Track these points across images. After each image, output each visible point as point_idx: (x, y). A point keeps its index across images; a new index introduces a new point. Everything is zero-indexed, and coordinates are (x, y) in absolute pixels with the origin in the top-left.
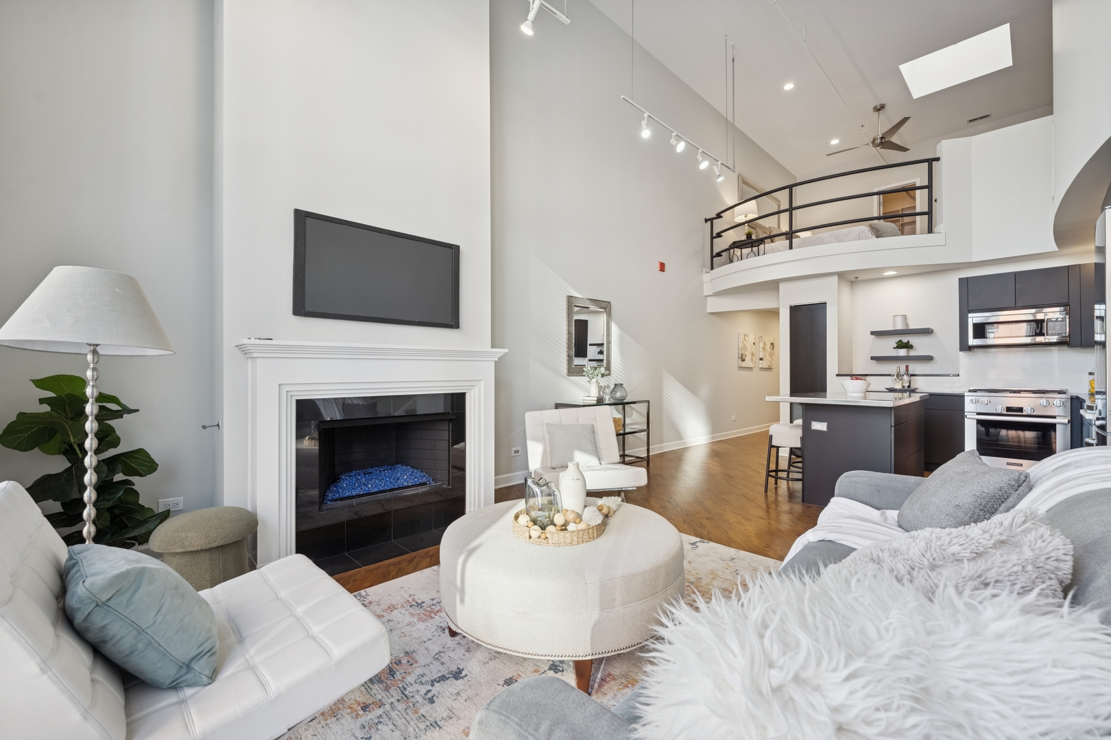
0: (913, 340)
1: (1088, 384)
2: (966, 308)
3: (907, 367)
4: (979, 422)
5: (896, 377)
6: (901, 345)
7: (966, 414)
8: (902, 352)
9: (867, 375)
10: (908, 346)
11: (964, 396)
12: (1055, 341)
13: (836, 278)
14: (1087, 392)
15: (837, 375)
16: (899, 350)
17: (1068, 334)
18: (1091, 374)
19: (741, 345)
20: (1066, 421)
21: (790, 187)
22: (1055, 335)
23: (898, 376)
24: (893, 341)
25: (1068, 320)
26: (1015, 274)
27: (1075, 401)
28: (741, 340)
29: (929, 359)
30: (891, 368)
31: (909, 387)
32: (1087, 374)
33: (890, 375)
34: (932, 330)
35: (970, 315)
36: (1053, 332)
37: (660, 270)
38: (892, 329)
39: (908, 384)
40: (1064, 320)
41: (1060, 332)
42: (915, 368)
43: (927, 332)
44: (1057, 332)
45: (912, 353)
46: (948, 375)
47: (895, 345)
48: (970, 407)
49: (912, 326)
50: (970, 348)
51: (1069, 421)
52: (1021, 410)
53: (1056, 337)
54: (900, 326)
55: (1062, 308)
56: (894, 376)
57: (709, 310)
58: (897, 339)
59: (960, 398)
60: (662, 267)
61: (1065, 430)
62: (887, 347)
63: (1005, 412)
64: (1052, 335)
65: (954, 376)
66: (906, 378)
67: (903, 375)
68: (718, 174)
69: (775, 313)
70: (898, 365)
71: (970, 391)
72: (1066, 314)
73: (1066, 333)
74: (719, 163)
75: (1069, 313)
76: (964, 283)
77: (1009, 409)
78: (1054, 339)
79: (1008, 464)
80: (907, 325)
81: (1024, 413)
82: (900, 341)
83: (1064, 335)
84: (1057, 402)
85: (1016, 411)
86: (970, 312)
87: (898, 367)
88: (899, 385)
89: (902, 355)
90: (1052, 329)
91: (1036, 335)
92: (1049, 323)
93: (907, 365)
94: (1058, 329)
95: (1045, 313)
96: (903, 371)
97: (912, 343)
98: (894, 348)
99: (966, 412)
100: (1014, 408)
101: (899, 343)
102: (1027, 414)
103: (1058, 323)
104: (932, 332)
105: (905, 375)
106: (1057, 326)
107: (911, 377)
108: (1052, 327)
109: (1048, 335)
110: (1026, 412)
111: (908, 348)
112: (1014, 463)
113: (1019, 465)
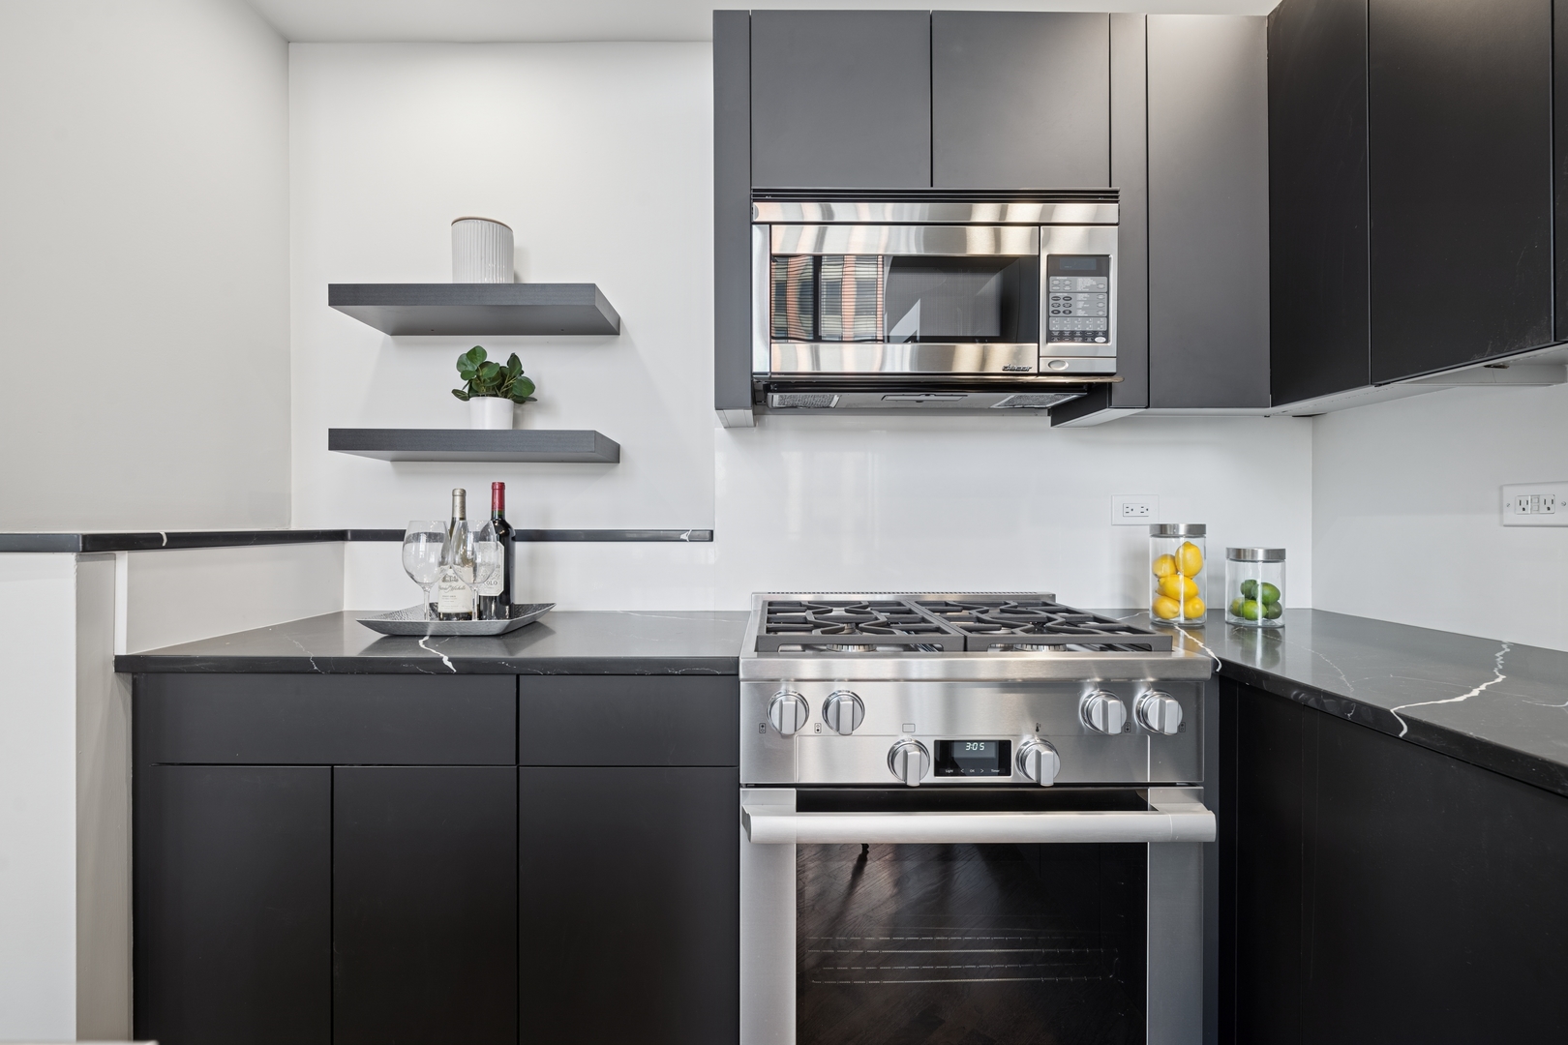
3: (500, 489)
7: (745, 800)
8: (490, 414)
9: (339, 536)
10: (508, 383)
11: (737, 676)
16: (474, 399)
31: (506, 596)
33: (397, 535)
35: (765, 211)
36: (1066, 325)
41: (1090, 327)
42: (544, 496)
44: (1078, 326)
45: (538, 422)
51: (1214, 826)
52: (999, 757)
56: (416, 537)
59: (727, 671)
65: (695, 537)
67: (478, 536)
70: (459, 484)
77: (947, 755)
80: (516, 277)
82: (475, 354)
85: (979, 765)
86: (762, 195)
87: (458, 493)
88: (455, 592)
89: (488, 427)
90: (1061, 309)
91: (1004, 337)
92: (1056, 280)
93: (498, 480)
94: (1080, 313)
95: (1039, 225)
96: (480, 514)
97: (529, 371)
98: (456, 392)
99: (747, 786)
100: (969, 746)
101: (470, 368)
102: (1024, 780)
103: (1084, 282)
104: (613, 324)
105: (482, 536)
106: (1081, 296)
107: (520, 548)
108: (1062, 302)
109: (1050, 338)
110: (1028, 766)
111: (516, 399)
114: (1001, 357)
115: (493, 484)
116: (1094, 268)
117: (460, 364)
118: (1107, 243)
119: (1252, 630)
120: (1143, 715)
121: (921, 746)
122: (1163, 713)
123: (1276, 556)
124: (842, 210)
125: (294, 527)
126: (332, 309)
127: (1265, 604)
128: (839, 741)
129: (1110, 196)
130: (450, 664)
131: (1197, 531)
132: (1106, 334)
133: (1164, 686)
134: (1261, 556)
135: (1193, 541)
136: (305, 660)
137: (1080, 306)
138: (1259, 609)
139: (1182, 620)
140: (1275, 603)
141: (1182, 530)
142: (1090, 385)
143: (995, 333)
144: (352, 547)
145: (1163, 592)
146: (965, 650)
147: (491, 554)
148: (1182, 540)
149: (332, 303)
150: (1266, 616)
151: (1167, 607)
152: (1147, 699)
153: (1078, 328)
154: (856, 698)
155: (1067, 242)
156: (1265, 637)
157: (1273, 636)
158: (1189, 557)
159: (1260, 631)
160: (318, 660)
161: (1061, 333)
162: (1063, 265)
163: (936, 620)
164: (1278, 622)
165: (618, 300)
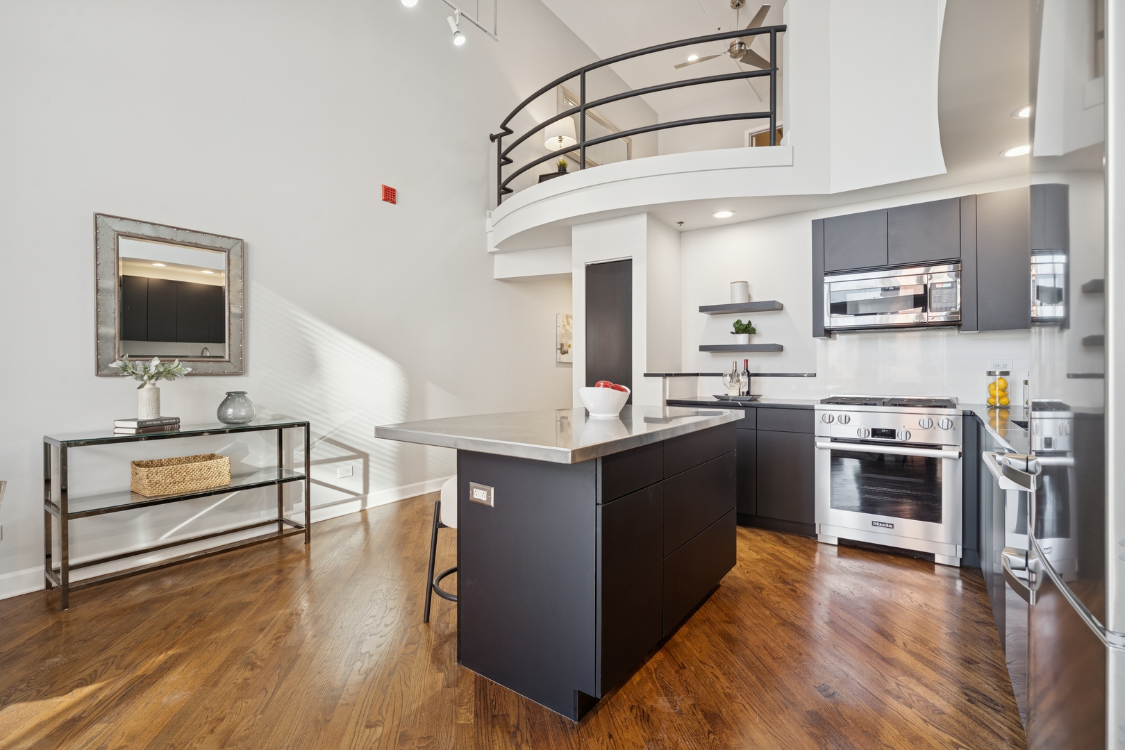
0: (757, 320)
1: (986, 389)
2: (822, 270)
3: (747, 361)
5: (729, 377)
6: (740, 328)
7: (816, 439)
8: (742, 339)
9: (697, 375)
10: (747, 329)
11: (815, 409)
12: (942, 319)
13: (643, 219)
14: (985, 403)
15: (646, 375)
16: (737, 335)
17: (959, 307)
18: (990, 373)
19: (560, 331)
20: (956, 454)
21: (582, 72)
22: (941, 310)
23: (732, 376)
24: (728, 322)
25: (959, 286)
26: (888, 212)
27: (969, 419)
28: (560, 323)
29: (778, 349)
30: (725, 363)
31: (748, 393)
32: (986, 374)
33: (720, 375)
34: (782, 305)
35: (827, 279)
36: (939, 305)
37: (385, 200)
38: (729, 302)
39: (745, 390)
40: (954, 284)
41: (949, 305)
42: (758, 363)
43: (773, 307)
44: (944, 306)
45: (756, 341)
46: (801, 376)
47: (733, 328)
48: (820, 428)
49: (756, 299)
50: (829, 333)
51: (960, 453)
52: (892, 433)
53: (944, 313)
54: (739, 299)
55: (951, 267)
56: (726, 375)
57: (496, 277)
58: (733, 318)
59: (811, 410)
60: (390, 195)
61: (955, 468)
62: (722, 331)
63: (870, 438)
64: (937, 310)
65: (809, 375)
67: (740, 375)
68: (455, 29)
69: (568, 278)
70: (735, 359)
71: (823, 402)
72: (957, 276)
73: (956, 307)
74: (456, 12)
75: (960, 274)
76: (820, 227)
77: (875, 432)
78: (940, 317)
79: (874, 524)
80: (749, 297)
81: (897, 440)
82: (738, 322)
83: (953, 310)
84: (943, 420)
85: (886, 436)
86: (827, 274)
87: (734, 362)
88: (735, 390)
89: (742, 343)
90: (937, 300)
94: (945, 301)
95: (927, 274)
96: (741, 369)
97: (753, 325)
98: (731, 333)
99: (817, 436)
100: (882, 431)
101: (737, 326)
104: (780, 307)
105: (743, 375)
106: (945, 296)
107: (752, 378)
108: (937, 298)
109: (932, 311)
110: (900, 437)
111: (749, 333)
112: (882, 523)
113: (890, 526)
115: (744, 359)
117: (734, 325)
121: (867, 430)
125: (683, 372)
126: (700, 313)
130: (740, 404)
135: (1003, 377)
139: (998, 405)
141: (997, 373)
144: (700, 378)
146: (884, 405)
147: (744, 379)
148: (998, 377)
149: (700, 311)
154: (848, 416)
158: (1000, 383)
161: (937, 308)
163: (887, 400)
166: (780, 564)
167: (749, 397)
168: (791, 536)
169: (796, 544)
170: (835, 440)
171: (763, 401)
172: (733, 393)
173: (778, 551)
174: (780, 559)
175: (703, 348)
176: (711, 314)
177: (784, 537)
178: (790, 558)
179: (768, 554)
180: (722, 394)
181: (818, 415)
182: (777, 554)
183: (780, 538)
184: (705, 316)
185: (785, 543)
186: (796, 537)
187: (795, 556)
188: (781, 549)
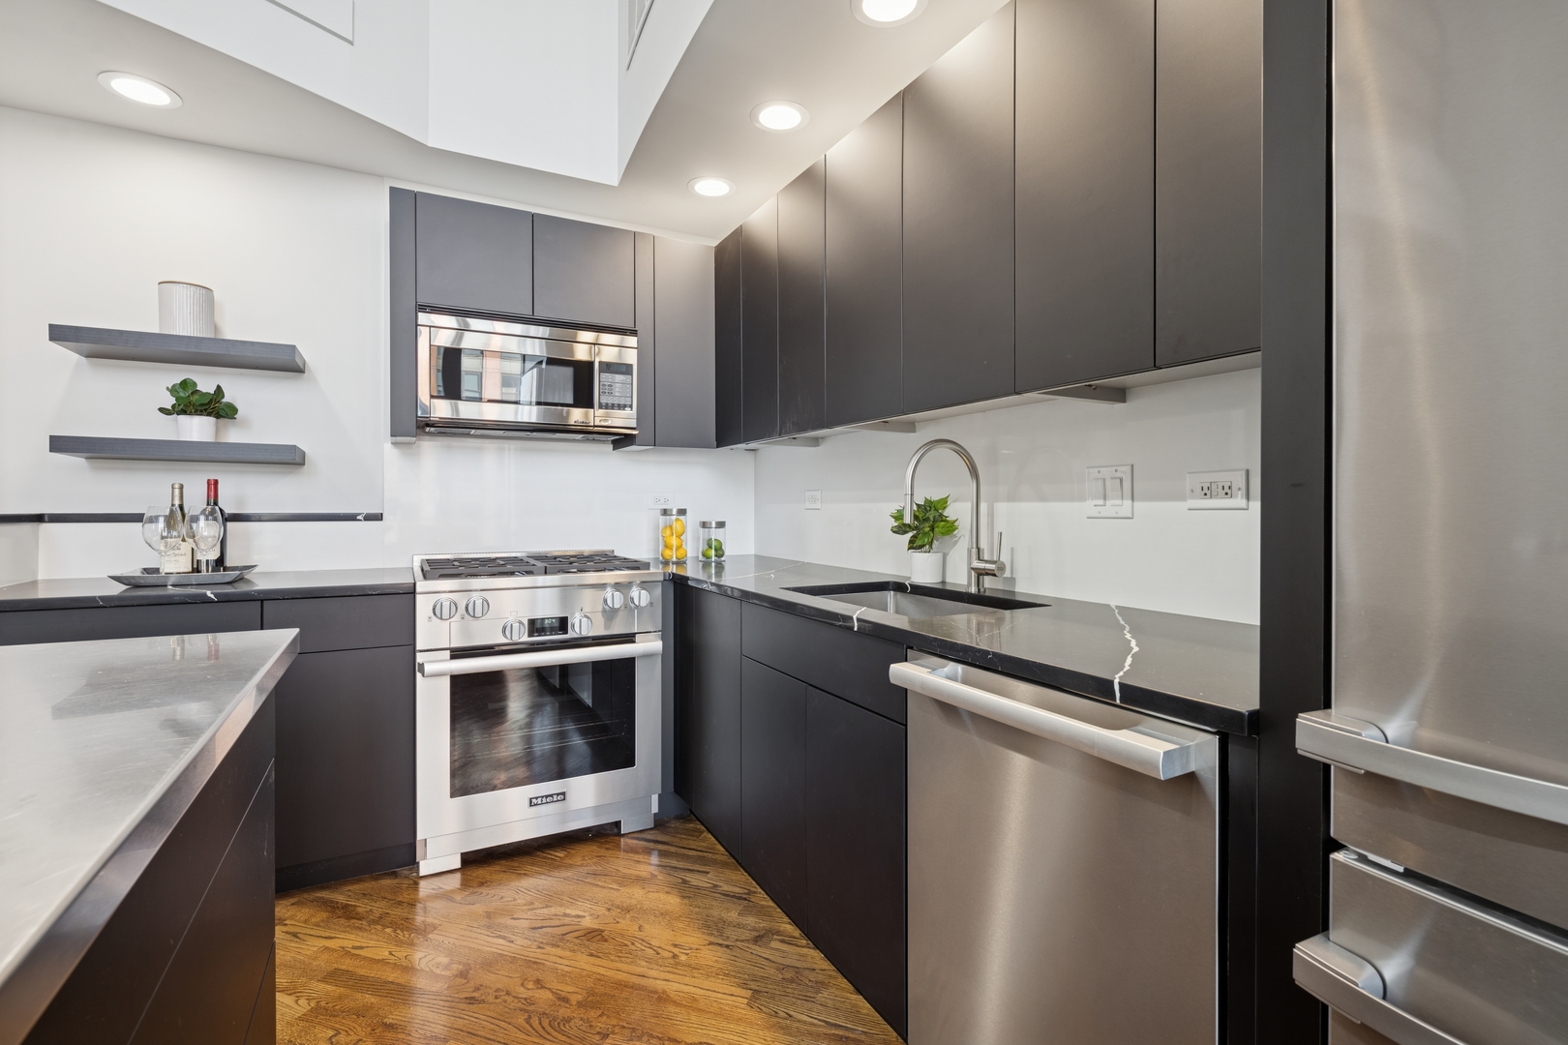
0: (237, 388)
3: (213, 485)
4: (458, 682)
5: (161, 524)
6: (189, 402)
7: (420, 658)
8: (197, 429)
9: (39, 518)
10: (215, 407)
11: (414, 593)
16: (182, 418)
17: (634, 406)
22: (613, 406)
23: (170, 521)
24: (157, 385)
26: (533, 219)
29: (289, 459)
31: (220, 562)
33: (137, 518)
35: (423, 318)
38: (155, 332)
39: (214, 555)
40: (628, 368)
42: (240, 490)
43: (283, 363)
45: (234, 435)
46: (352, 518)
47: (169, 401)
48: (432, 632)
49: (234, 329)
50: (426, 426)
52: (562, 624)
54: (185, 325)
56: (153, 520)
58: (176, 375)
59: (407, 591)
62: (134, 402)
63: (526, 639)
64: (610, 406)
65: (369, 518)
66: (207, 529)
67: (195, 519)
70: (177, 478)
71: (428, 572)
76: (407, 205)
77: (535, 626)
79: (532, 802)
80: (216, 329)
81: (570, 635)
82: (184, 384)
85: (553, 630)
87: (177, 486)
88: (177, 558)
89: (195, 439)
90: (607, 391)
91: (576, 404)
92: (603, 375)
93: (213, 477)
94: (617, 394)
95: (595, 344)
96: (196, 499)
98: (162, 410)
99: (421, 651)
100: (546, 621)
101: (182, 394)
102: (576, 636)
103: (619, 378)
104: (301, 365)
105: (205, 516)
106: (617, 385)
107: (229, 524)
108: (607, 387)
109: (600, 407)
110: (577, 629)
111: (218, 417)
112: (547, 797)
113: (560, 797)
114: (577, 415)
115: (209, 480)
116: (624, 370)
117: (173, 391)
118: (631, 358)
119: (710, 563)
120: (632, 599)
121: (521, 623)
122: (641, 597)
123: (721, 525)
124: (475, 323)
126: (54, 345)
127: (716, 550)
128: (474, 623)
129: (633, 333)
130: (212, 596)
131: (682, 512)
132: (631, 407)
133: (644, 585)
134: (714, 525)
135: (680, 517)
136: (93, 599)
137: (617, 390)
138: (713, 552)
139: (674, 559)
140: (721, 548)
141: (674, 512)
142: (625, 435)
143: (571, 401)
144: (47, 527)
145: (666, 546)
146: (546, 573)
148: (675, 517)
149: (52, 338)
150: (716, 556)
151: (668, 553)
152: (635, 592)
153: (616, 402)
154: (485, 601)
155: (608, 355)
156: (716, 567)
157: (720, 567)
158: (677, 526)
159: (713, 564)
160: (102, 598)
161: (607, 404)
162: (607, 367)
163: (532, 562)
164: (723, 559)
165: (307, 353)
166: (370, 999)
167: (221, 576)
168: (356, 887)
169: (378, 907)
170: (458, 653)
171: (262, 584)
172: (175, 563)
173: (345, 953)
174: (363, 979)
175: (58, 444)
176: (89, 356)
177: (339, 897)
178: (383, 962)
179: (323, 980)
180: (133, 569)
181: (423, 606)
182: (347, 964)
183: (332, 907)
184: (66, 356)
185: (347, 913)
186: (368, 886)
187: (393, 949)
188: (348, 940)
